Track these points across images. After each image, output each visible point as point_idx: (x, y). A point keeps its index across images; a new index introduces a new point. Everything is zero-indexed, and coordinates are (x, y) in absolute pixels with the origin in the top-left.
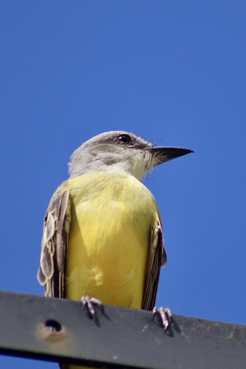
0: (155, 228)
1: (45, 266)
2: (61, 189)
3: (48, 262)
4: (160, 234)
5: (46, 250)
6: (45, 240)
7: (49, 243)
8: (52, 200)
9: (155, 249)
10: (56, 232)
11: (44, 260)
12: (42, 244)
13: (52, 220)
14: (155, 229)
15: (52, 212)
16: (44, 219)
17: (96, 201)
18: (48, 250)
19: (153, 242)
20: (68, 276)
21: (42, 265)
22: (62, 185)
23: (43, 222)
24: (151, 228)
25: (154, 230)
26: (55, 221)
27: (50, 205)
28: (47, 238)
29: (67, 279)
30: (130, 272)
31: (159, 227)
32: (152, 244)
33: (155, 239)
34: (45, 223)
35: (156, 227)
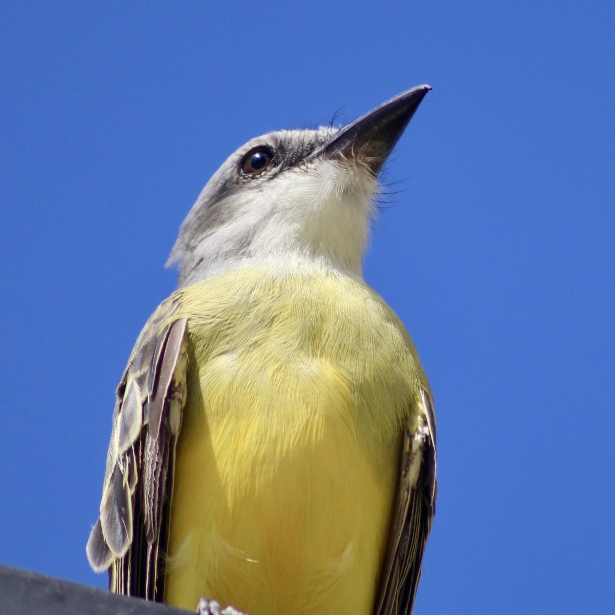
0: (416, 434)
1: (111, 521)
2: (165, 313)
3: (120, 511)
4: (427, 449)
5: (117, 476)
6: (116, 450)
7: (124, 460)
8: (141, 340)
9: (413, 490)
10: (144, 430)
11: (109, 504)
12: (109, 458)
13: (136, 395)
14: (414, 436)
15: (139, 374)
16: (117, 391)
17: (255, 354)
18: (122, 476)
19: (407, 471)
20: (170, 554)
21: (103, 518)
22: (169, 301)
23: (114, 401)
24: (404, 432)
25: (412, 437)
26: (143, 399)
27: (135, 353)
28: (121, 444)
29: (168, 559)
30: (343, 550)
31: (427, 430)
32: (405, 476)
33: (413, 464)
34: (118, 402)
35: (417, 429)
